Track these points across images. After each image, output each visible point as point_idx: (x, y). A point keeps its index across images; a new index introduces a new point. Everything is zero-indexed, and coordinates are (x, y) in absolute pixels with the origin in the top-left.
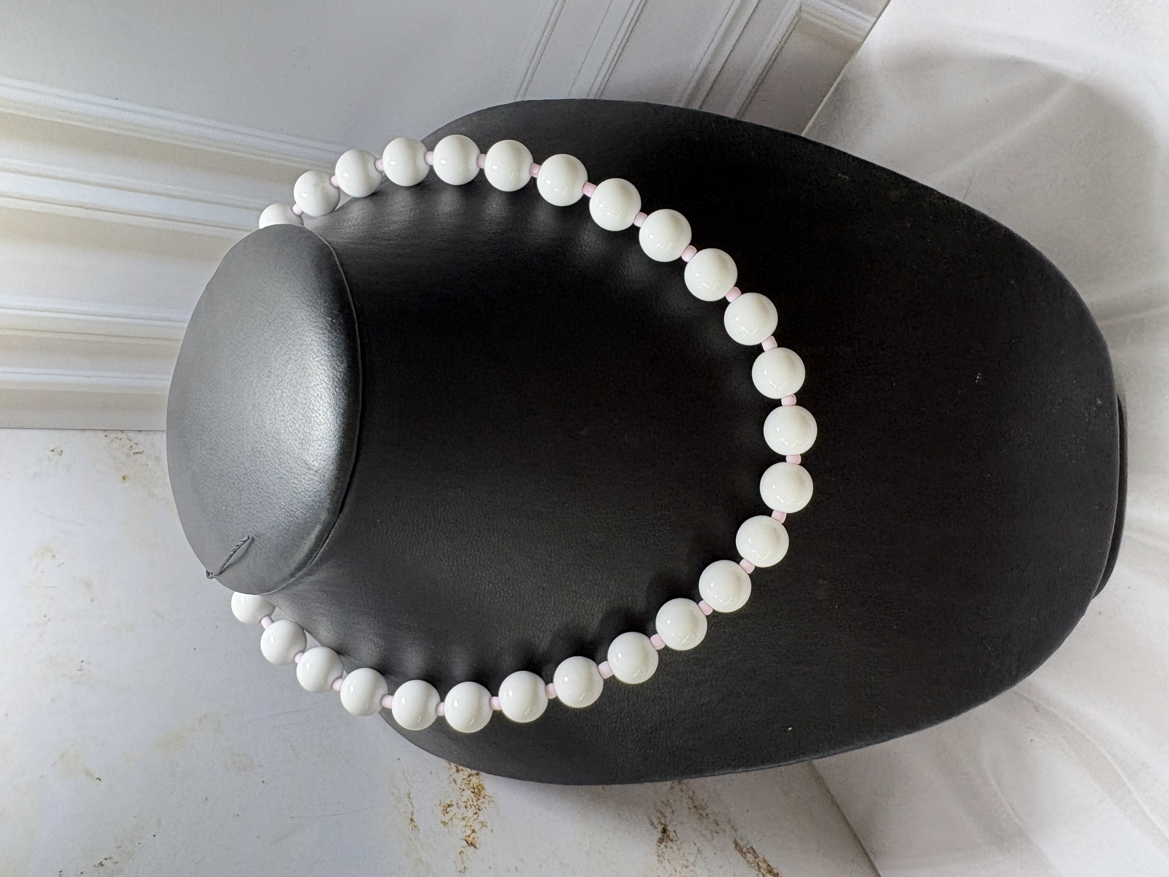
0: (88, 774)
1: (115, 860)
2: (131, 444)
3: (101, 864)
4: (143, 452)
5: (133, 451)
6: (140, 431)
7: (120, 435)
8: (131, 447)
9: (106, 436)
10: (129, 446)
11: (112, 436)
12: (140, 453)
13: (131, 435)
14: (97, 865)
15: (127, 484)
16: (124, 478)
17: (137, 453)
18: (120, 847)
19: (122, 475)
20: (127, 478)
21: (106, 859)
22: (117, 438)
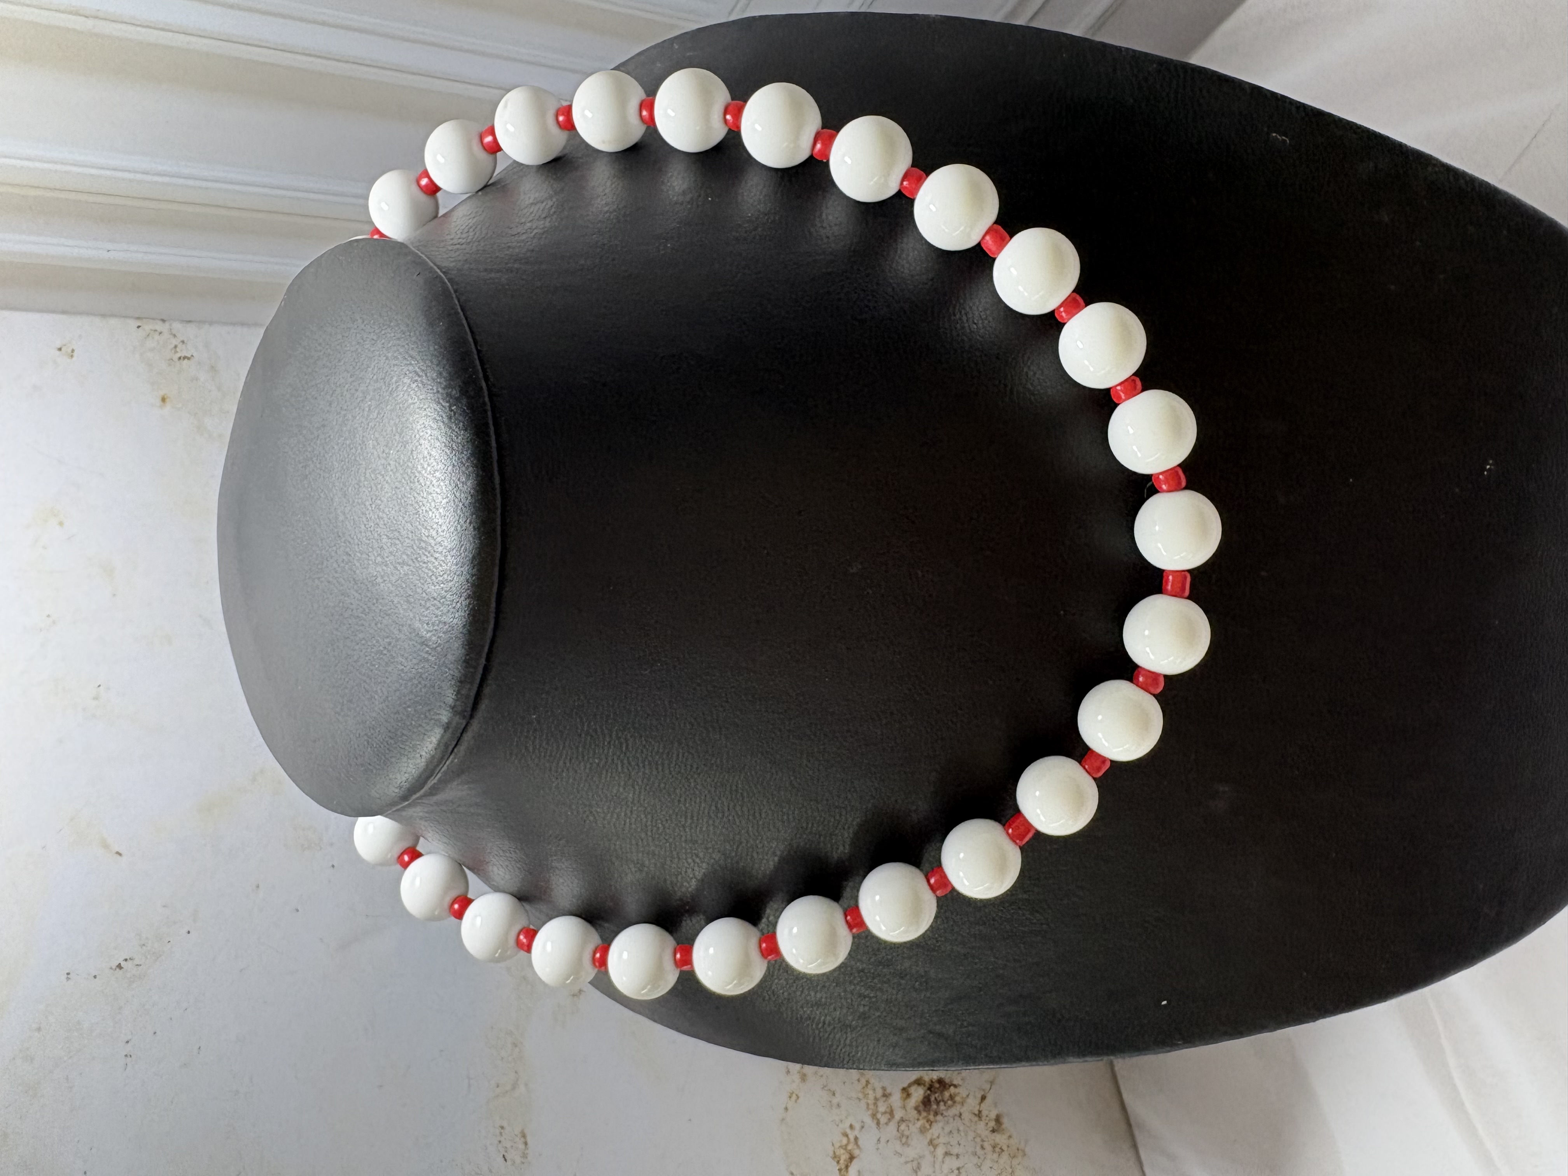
0: (106, 846)
1: (137, 962)
2: (174, 342)
3: (119, 966)
4: (192, 356)
5: (179, 355)
6: (190, 321)
7: (159, 326)
8: (176, 347)
9: (139, 327)
10: (173, 346)
11: (148, 327)
12: (189, 359)
13: (177, 326)
14: (114, 967)
15: (168, 407)
16: (164, 400)
17: (185, 358)
18: (144, 945)
19: (161, 393)
20: (167, 400)
21: (126, 960)
22: (156, 331)
